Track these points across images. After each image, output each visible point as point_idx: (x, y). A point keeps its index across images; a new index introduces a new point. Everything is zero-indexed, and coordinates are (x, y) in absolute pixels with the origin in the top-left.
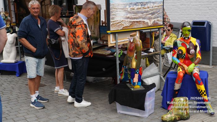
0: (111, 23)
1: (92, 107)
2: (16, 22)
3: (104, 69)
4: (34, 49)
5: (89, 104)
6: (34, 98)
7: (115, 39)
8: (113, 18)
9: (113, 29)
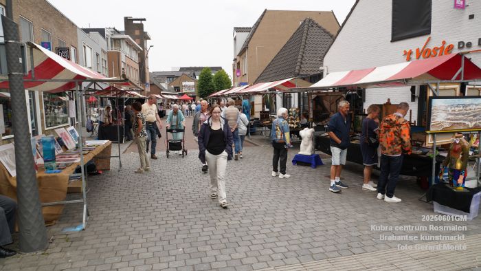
0: (432, 124)
1: (403, 204)
2: (313, 118)
3: (414, 168)
4: (339, 141)
5: (400, 200)
6: (333, 183)
7: (434, 139)
8: (434, 119)
9: (432, 129)
